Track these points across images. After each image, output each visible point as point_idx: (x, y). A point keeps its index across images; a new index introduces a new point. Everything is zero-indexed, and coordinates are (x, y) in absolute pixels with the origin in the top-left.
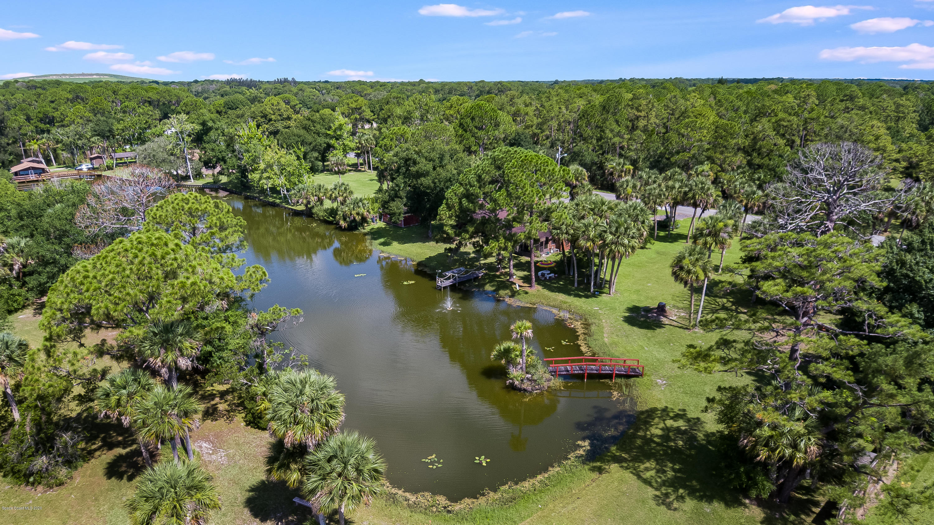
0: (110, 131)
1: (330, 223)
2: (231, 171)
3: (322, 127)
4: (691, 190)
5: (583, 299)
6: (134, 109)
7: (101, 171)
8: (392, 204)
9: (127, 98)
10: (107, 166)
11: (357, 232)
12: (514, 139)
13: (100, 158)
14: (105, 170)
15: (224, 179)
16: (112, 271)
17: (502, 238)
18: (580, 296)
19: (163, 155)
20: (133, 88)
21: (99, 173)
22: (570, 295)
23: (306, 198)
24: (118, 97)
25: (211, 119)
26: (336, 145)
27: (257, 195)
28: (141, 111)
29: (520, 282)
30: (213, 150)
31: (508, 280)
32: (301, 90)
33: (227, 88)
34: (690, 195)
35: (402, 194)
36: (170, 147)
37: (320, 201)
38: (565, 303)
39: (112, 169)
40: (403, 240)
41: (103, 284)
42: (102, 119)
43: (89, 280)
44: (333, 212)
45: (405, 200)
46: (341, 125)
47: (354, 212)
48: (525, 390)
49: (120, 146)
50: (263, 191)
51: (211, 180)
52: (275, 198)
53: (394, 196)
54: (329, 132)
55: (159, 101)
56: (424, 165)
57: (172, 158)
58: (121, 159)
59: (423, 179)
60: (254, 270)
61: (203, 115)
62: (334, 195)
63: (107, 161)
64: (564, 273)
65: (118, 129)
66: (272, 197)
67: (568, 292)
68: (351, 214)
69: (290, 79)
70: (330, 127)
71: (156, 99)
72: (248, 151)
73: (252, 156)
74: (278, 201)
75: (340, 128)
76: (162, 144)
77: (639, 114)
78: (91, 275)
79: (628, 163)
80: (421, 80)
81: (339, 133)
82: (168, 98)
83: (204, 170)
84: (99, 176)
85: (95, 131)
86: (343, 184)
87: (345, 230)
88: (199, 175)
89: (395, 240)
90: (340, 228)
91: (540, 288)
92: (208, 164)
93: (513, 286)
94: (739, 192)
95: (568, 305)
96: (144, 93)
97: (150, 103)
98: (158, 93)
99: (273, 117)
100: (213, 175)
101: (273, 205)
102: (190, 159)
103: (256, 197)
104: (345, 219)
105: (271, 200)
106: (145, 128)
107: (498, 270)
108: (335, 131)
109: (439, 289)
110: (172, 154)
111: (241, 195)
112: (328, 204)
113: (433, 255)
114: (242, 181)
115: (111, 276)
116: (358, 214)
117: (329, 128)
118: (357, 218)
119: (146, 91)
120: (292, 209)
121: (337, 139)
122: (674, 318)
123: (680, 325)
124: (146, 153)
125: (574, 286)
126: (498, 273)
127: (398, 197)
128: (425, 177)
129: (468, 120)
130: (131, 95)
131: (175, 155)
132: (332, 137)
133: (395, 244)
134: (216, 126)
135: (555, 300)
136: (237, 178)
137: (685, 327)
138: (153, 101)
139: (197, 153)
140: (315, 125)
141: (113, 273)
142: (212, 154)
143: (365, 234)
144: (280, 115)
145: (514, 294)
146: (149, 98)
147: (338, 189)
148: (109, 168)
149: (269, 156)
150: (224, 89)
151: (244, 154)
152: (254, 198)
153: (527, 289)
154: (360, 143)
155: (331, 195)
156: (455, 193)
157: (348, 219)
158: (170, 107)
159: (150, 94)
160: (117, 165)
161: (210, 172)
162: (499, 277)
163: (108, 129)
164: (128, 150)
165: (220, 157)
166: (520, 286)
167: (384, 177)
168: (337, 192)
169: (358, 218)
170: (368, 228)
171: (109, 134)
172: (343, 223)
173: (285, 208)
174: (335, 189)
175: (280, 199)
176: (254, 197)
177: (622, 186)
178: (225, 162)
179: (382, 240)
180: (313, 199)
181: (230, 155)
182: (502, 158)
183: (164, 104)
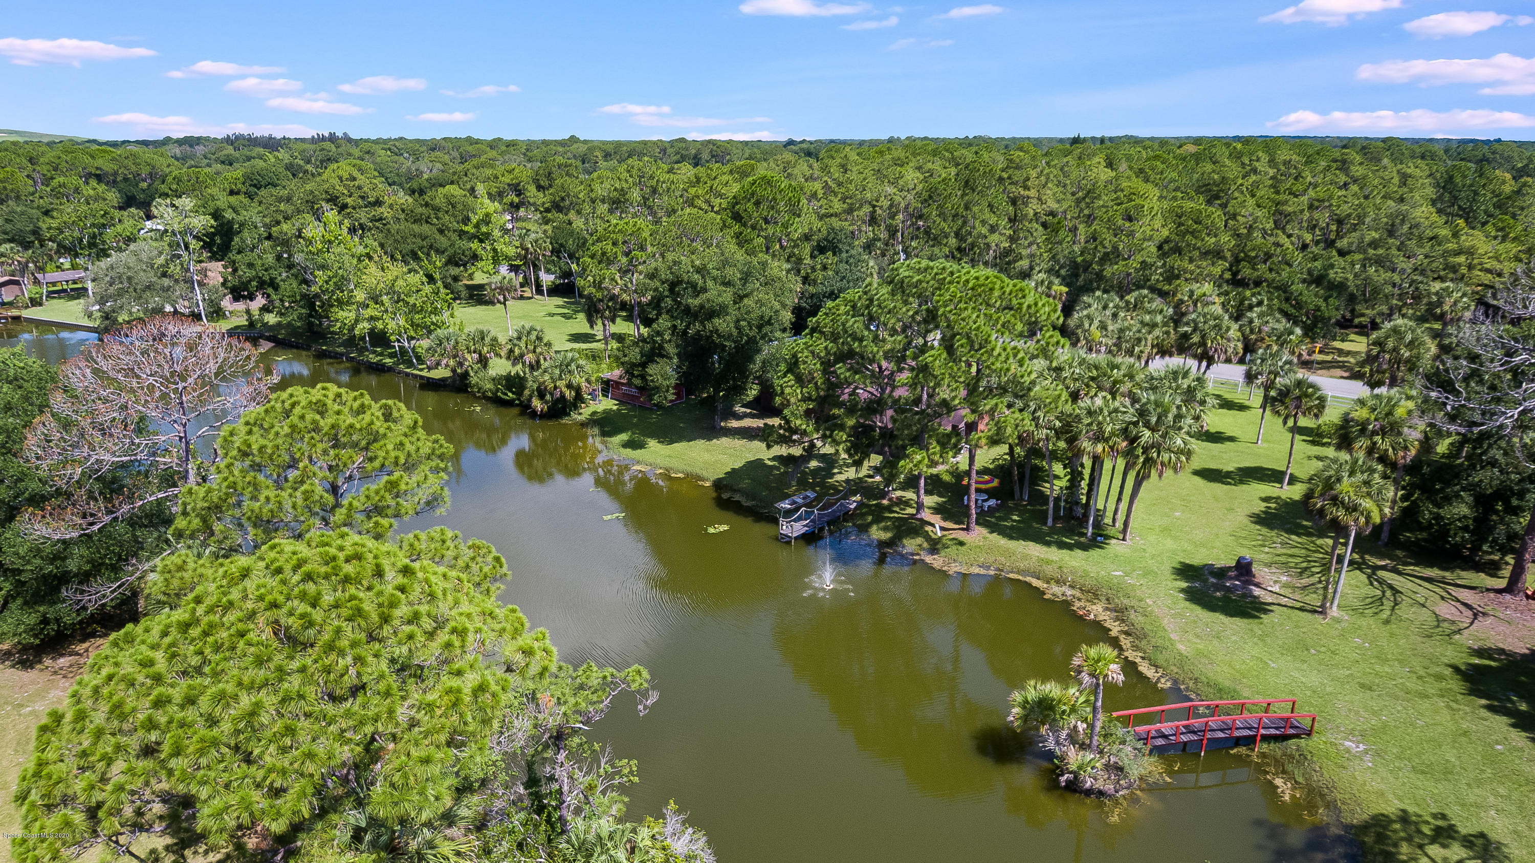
0: (36, 232)
1: (509, 404)
2: (287, 304)
3: (452, 220)
4: (1195, 329)
5: (1078, 553)
6: (77, 190)
7: (18, 308)
8: (652, 369)
9: (56, 169)
10: (31, 299)
11: (565, 421)
12: (826, 239)
13: (17, 283)
14: (27, 307)
15: (271, 319)
16: (246, 680)
17: (935, 444)
18: (1070, 547)
19: (145, 277)
20: (66, 152)
21: (15, 312)
22: (1048, 544)
23: (455, 357)
24: (38, 168)
25: (230, 207)
26: (480, 252)
27: (341, 350)
28: (91, 192)
29: (937, 520)
30: (251, 265)
31: (912, 516)
32: (368, 152)
33: (230, 150)
34: (1196, 339)
35: (671, 349)
36: (161, 260)
37: (483, 361)
38: (1049, 562)
39: (41, 305)
40: (668, 435)
41: (226, 726)
42: (19, 209)
43: (172, 709)
44: (514, 383)
45: (675, 360)
46: (487, 215)
47: (561, 384)
48: (1101, 793)
49: (51, 259)
50: (352, 341)
51: (243, 321)
52: (381, 354)
53: (654, 353)
54: (466, 229)
55: (116, 174)
56: (716, 294)
57: (166, 282)
58: (54, 284)
59: (716, 321)
60: (471, 553)
61: (213, 199)
62: (517, 351)
63: (29, 290)
64: (1011, 496)
65: (50, 228)
66: (374, 352)
67: (1039, 538)
68: (555, 387)
69: (340, 134)
70: (468, 219)
71: (111, 171)
72: (323, 267)
73: (335, 276)
74: (388, 361)
75: (486, 220)
76: (144, 257)
77: (1027, 193)
78: (177, 694)
79: (1056, 281)
80: (572, 137)
81: (484, 229)
82: (134, 168)
83: (227, 303)
84: (17, 319)
85: (6, 233)
86: (532, 329)
87: (543, 416)
88: (217, 313)
89: (652, 436)
90: (534, 414)
91: (984, 531)
92: (239, 292)
93: (928, 528)
94: (1260, 331)
95: (1056, 566)
96: (87, 160)
97: (99, 178)
98: (113, 159)
99: (349, 200)
100: (248, 312)
101: (379, 369)
102: (198, 282)
103: (342, 355)
104: (541, 396)
105: (373, 358)
106: (104, 226)
107: (883, 495)
108: (477, 226)
109: (785, 541)
110: (164, 275)
111: (308, 348)
112: (500, 367)
113: (737, 465)
114: (311, 324)
115: (246, 701)
116: (569, 386)
117: (466, 221)
118: (567, 393)
119: (93, 157)
120: (422, 377)
121: (481, 241)
122: (1276, 588)
123: (1299, 605)
124: (112, 274)
125: (1045, 524)
126: (885, 502)
127: (662, 356)
128: (718, 316)
129: (750, 205)
130: (64, 164)
131: (171, 277)
132: (472, 237)
133: (653, 444)
134: (241, 218)
135: (1025, 557)
136: (300, 318)
137: (1309, 608)
138: (106, 174)
139: (216, 271)
140: (440, 215)
141: (251, 688)
142: (250, 273)
143: (583, 425)
144: (362, 198)
145: (935, 546)
146: (97, 168)
147: (524, 338)
148: (35, 302)
149: (373, 276)
150: (225, 152)
151: (317, 273)
152: (337, 356)
153: (961, 536)
154: (522, 247)
155: (511, 351)
156: (812, 352)
157: (548, 397)
158: (137, 185)
159: (99, 162)
160: (50, 295)
161: (240, 306)
162: (889, 509)
163: (31, 227)
164: (67, 265)
165: (266, 278)
166: (942, 529)
167: (597, 311)
168: (523, 345)
169: (569, 394)
170: (585, 413)
171: (32, 238)
172: (537, 404)
173: (407, 374)
174: (519, 338)
175: (391, 356)
176: (337, 353)
177: (1080, 325)
178: (276, 288)
179: (624, 437)
180: (471, 359)
181: (284, 275)
182: (920, 281)
183: (126, 179)
